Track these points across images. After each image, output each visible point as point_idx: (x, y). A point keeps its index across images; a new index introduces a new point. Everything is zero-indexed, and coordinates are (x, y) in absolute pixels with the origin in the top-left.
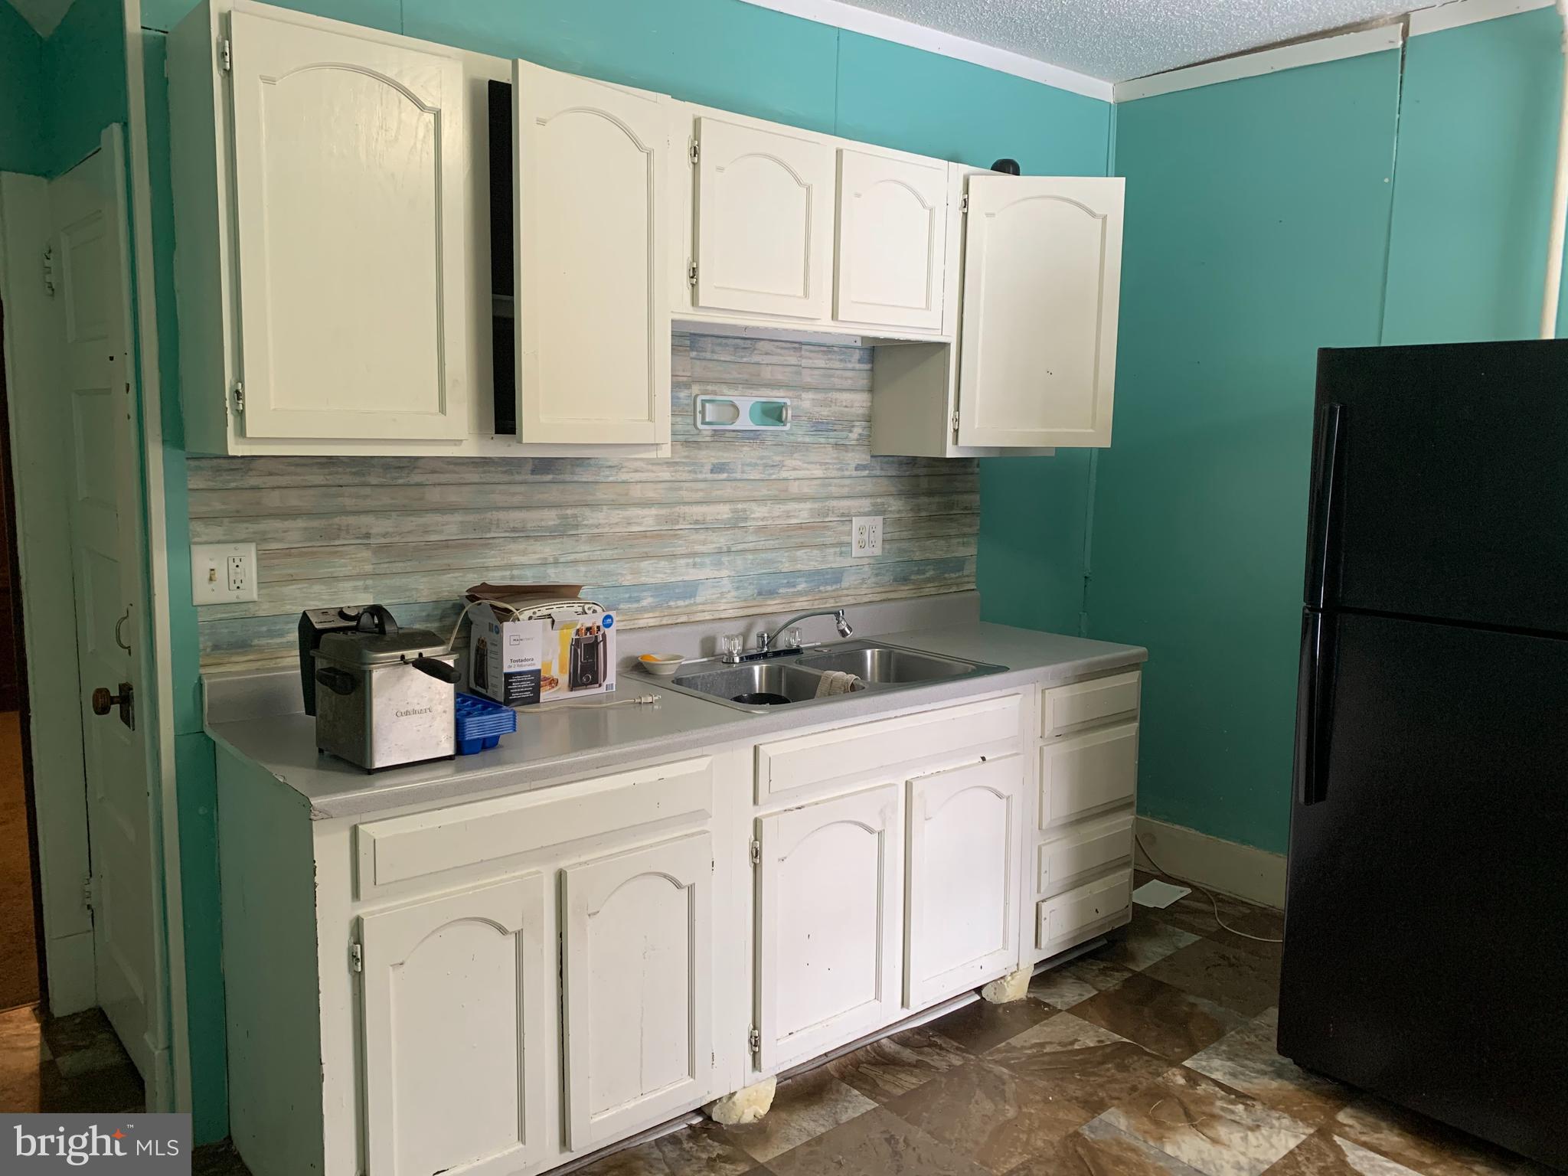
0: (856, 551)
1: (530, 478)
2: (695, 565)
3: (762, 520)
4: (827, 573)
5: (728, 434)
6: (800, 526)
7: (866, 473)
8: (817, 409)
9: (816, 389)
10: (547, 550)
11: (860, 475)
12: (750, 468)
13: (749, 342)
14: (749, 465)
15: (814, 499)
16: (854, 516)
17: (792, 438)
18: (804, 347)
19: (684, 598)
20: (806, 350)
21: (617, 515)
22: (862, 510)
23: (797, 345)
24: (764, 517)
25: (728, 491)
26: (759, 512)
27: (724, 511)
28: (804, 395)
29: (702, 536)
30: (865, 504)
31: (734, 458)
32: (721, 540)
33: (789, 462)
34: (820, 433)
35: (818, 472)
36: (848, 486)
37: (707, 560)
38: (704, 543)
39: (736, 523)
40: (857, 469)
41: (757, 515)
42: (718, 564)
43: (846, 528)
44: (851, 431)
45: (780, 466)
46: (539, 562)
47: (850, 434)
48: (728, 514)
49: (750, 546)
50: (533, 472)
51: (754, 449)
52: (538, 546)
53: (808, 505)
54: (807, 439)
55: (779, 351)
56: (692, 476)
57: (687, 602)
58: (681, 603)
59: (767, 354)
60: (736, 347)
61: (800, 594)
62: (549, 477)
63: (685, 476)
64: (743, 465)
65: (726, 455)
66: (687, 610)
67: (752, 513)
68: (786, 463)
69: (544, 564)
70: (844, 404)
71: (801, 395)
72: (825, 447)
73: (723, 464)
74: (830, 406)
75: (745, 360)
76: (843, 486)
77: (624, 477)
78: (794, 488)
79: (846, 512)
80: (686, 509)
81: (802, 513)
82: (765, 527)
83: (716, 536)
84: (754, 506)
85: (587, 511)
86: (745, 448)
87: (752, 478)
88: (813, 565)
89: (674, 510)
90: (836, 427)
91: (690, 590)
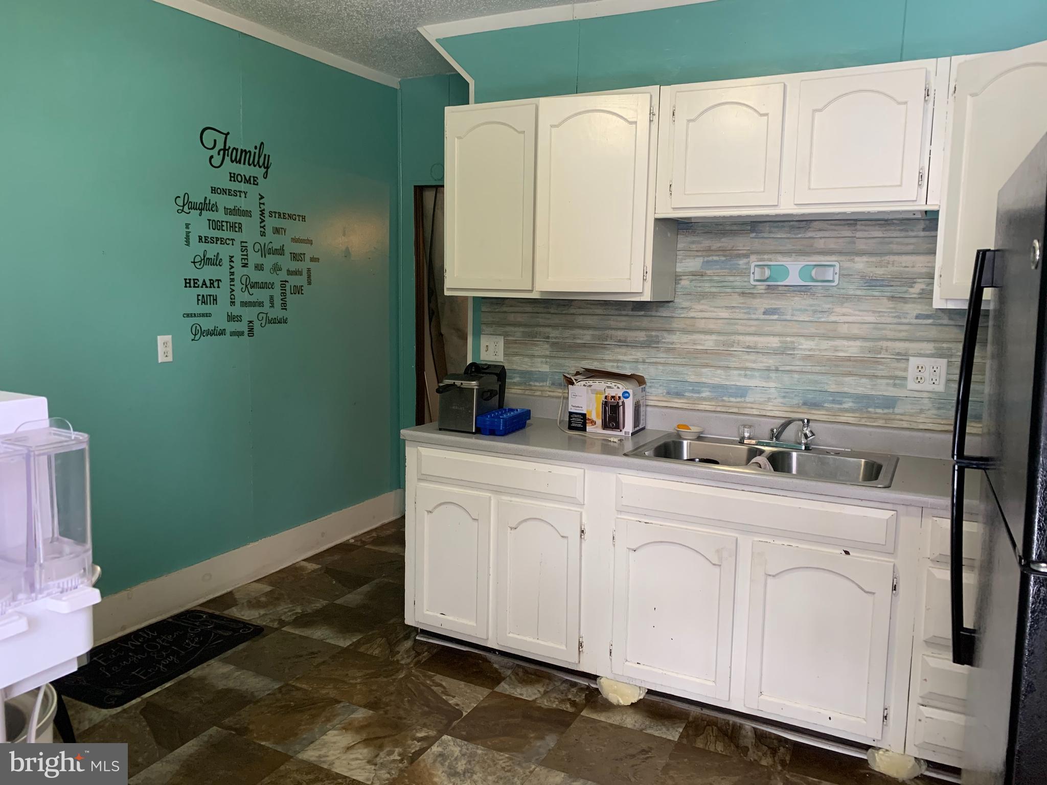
0: (911, 385)
1: (631, 313)
2: (746, 376)
3: (810, 350)
4: (878, 399)
5: (780, 288)
6: (849, 359)
7: (930, 321)
8: (874, 269)
9: (871, 254)
10: (639, 354)
11: (923, 323)
12: (799, 313)
13: (804, 223)
14: (800, 310)
15: (864, 339)
16: (911, 356)
17: (842, 291)
18: (858, 222)
19: (736, 397)
20: (862, 225)
21: (686, 338)
22: (922, 352)
23: (852, 222)
24: (812, 349)
25: (778, 327)
26: (806, 345)
27: (774, 342)
28: (857, 259)
29: (752, 357)
30: (929, 347)
31: (786, 305)
32: (771, 362)
33: (838, 309)
34: (873, 288)
35: (871, 318)
36: (906, 331)
37: (757, 374)
38: (754, 362)
39: (784, 351)
40: (917, 317)
41: (804, 347)
42: (768, 378)
43: (902, 365)
44: (912, 287)
45: (830, 312)
46: (634, 360)
47: (911, 290)
48: (777, 343)
49: (797, 368)
50: (633, 310)
51: (805, 299)
52: (633, 351)
53: (858, 343)
54: (859, 292)
55: (833, 227)
56: (746, 316)
57: (739, 400)
58: (732, 399)
59: (820, 230)
60: (792, 227)
61: (846, 410)
62: (642, 313)
63: (741, 316)
64: (793, 310)
65: (777, 303)
66: (738, 405)
67: (799, 345)
68: (834, 310)
69: (637, 362)
70: (904, 265)
71: (854, 259)
72: (878, 299)
73: (775, 309)
74: (887, 267)
75: (800, 236)
76: (900, 331)
77: (692, 314)
78: (844, 329)
79: (903, 352)
80: (741, 338)
81: (852, 349)
82: (810, 356)
83: (766, 358)
84: (802, 340)
85: (665, 334)
86: (796, 298)
87: (801, 319)
88: (860, 390)
89: (729, 338)
90: (892, 283)
91: (742, 392)
